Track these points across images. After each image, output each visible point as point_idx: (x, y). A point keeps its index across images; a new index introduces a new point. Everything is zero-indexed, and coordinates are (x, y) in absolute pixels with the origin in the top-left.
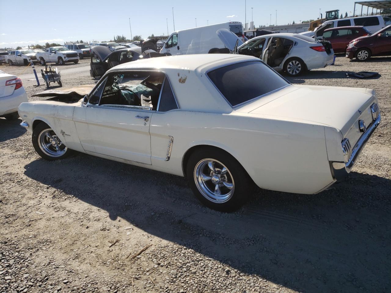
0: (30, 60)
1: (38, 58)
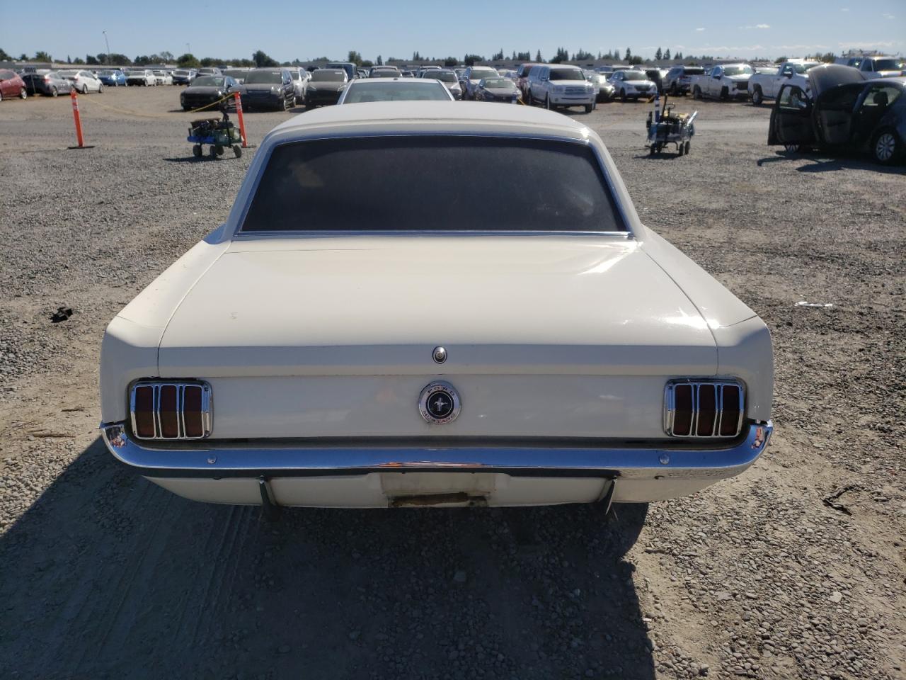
0: (734, 89)
1: (751, 87)
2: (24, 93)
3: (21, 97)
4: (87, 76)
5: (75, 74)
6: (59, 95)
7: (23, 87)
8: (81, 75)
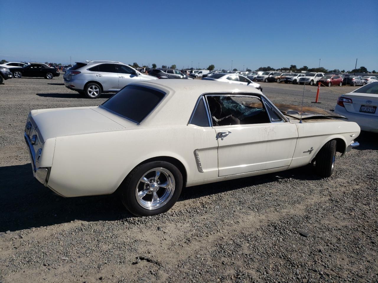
2: (341, 84)
3: (339, 85)
4: (374, 79)
5: (368, 78)
6: (356, 86)
7: (341, 82)
8: (371, 78)
